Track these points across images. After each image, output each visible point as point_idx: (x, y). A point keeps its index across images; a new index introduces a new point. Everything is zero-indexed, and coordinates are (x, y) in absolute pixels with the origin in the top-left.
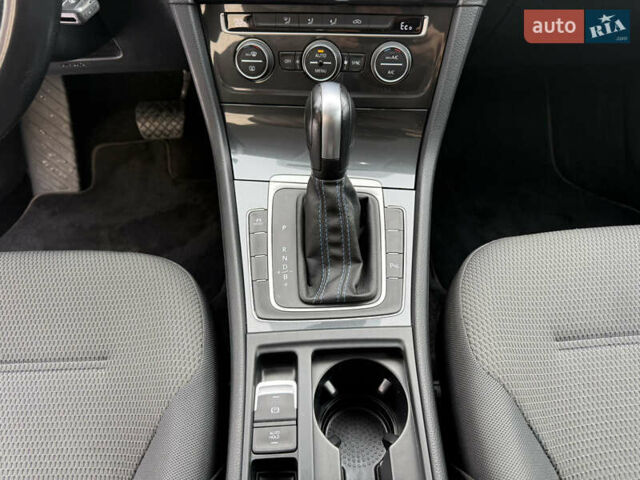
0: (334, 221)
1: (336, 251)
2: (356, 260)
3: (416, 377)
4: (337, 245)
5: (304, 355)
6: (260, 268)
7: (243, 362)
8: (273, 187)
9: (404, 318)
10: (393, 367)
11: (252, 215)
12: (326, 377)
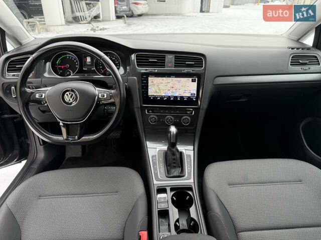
0: (174, 157)
1: (174, 165)
2: (179, 167)
3: (195, 194)
4: (174, 163)
5: (168, 189)
6: (155, 169)
7: (154, 190)
8: (158, 150)
9: (192, 181)
10: (190, 193)
11: (153, 157)
12: (173, 196)
